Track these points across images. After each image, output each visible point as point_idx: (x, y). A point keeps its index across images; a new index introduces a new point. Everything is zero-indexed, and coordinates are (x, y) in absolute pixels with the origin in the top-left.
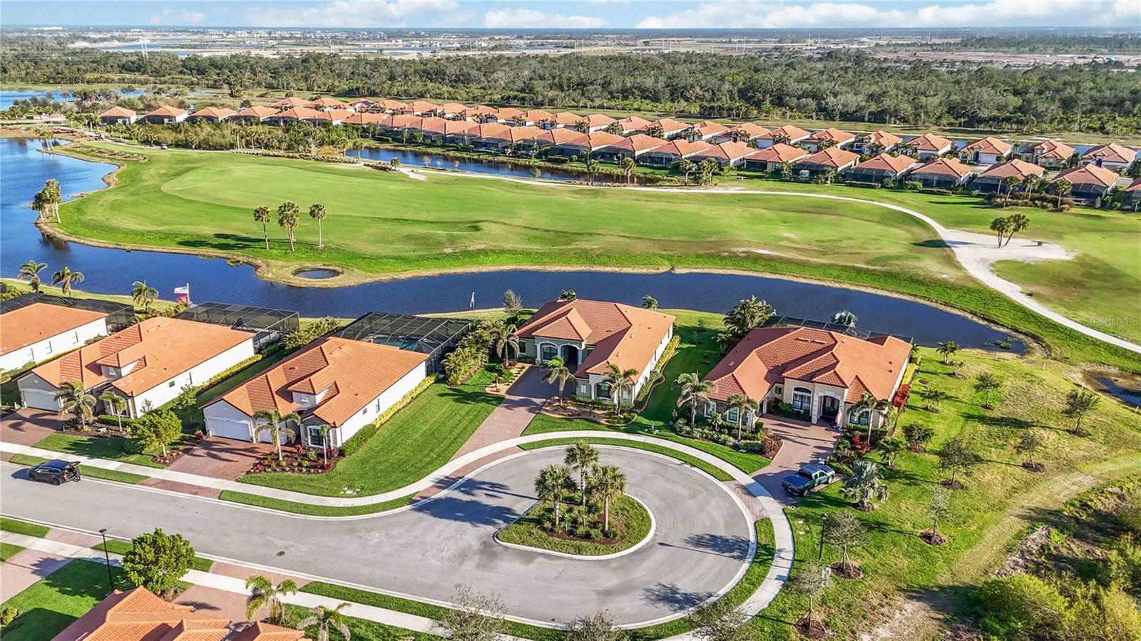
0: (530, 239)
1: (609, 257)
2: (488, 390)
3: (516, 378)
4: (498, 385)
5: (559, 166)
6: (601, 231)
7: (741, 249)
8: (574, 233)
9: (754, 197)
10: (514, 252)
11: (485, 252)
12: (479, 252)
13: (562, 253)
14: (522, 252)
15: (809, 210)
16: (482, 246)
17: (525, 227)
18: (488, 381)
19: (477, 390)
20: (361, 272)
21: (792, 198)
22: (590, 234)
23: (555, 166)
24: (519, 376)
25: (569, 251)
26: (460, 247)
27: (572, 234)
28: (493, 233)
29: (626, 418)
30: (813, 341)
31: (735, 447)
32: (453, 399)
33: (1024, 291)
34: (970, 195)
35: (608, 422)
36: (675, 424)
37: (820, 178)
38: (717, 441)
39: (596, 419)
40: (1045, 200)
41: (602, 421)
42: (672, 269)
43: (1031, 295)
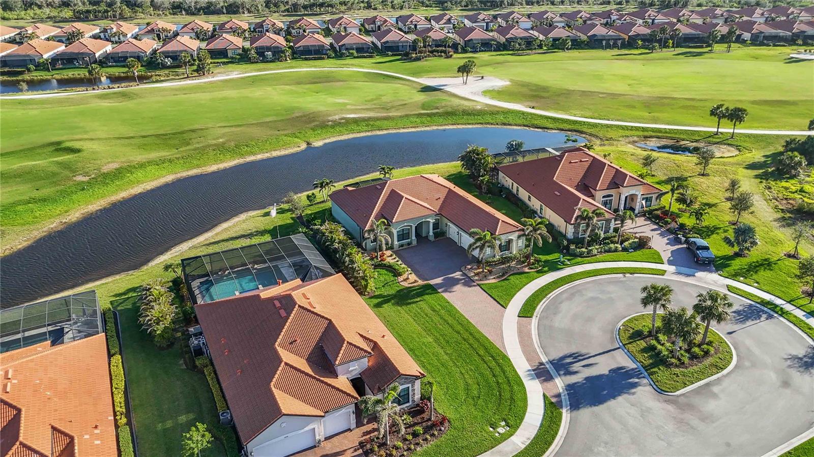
4: (406, 276)
7: (337, 118)
10: (153, 163)
11: (125, 170)
12: (119, 171)
13: (200, 153)
14: (161, 161)
16: (113, 165)
24: (402, 263)
29: (538, 261)
30: (581, 161)
31: (625, 250)
32: (393, 304)
33: (526, 107)
34: (388, 55)
35: (532, 268)
36: (570, 251)
37: (282, 57)
38: (609, 251)
39: (520, 271)
40: (438, 51)
41: (526, 270)
42: (308, 144)
43: (533, 108)
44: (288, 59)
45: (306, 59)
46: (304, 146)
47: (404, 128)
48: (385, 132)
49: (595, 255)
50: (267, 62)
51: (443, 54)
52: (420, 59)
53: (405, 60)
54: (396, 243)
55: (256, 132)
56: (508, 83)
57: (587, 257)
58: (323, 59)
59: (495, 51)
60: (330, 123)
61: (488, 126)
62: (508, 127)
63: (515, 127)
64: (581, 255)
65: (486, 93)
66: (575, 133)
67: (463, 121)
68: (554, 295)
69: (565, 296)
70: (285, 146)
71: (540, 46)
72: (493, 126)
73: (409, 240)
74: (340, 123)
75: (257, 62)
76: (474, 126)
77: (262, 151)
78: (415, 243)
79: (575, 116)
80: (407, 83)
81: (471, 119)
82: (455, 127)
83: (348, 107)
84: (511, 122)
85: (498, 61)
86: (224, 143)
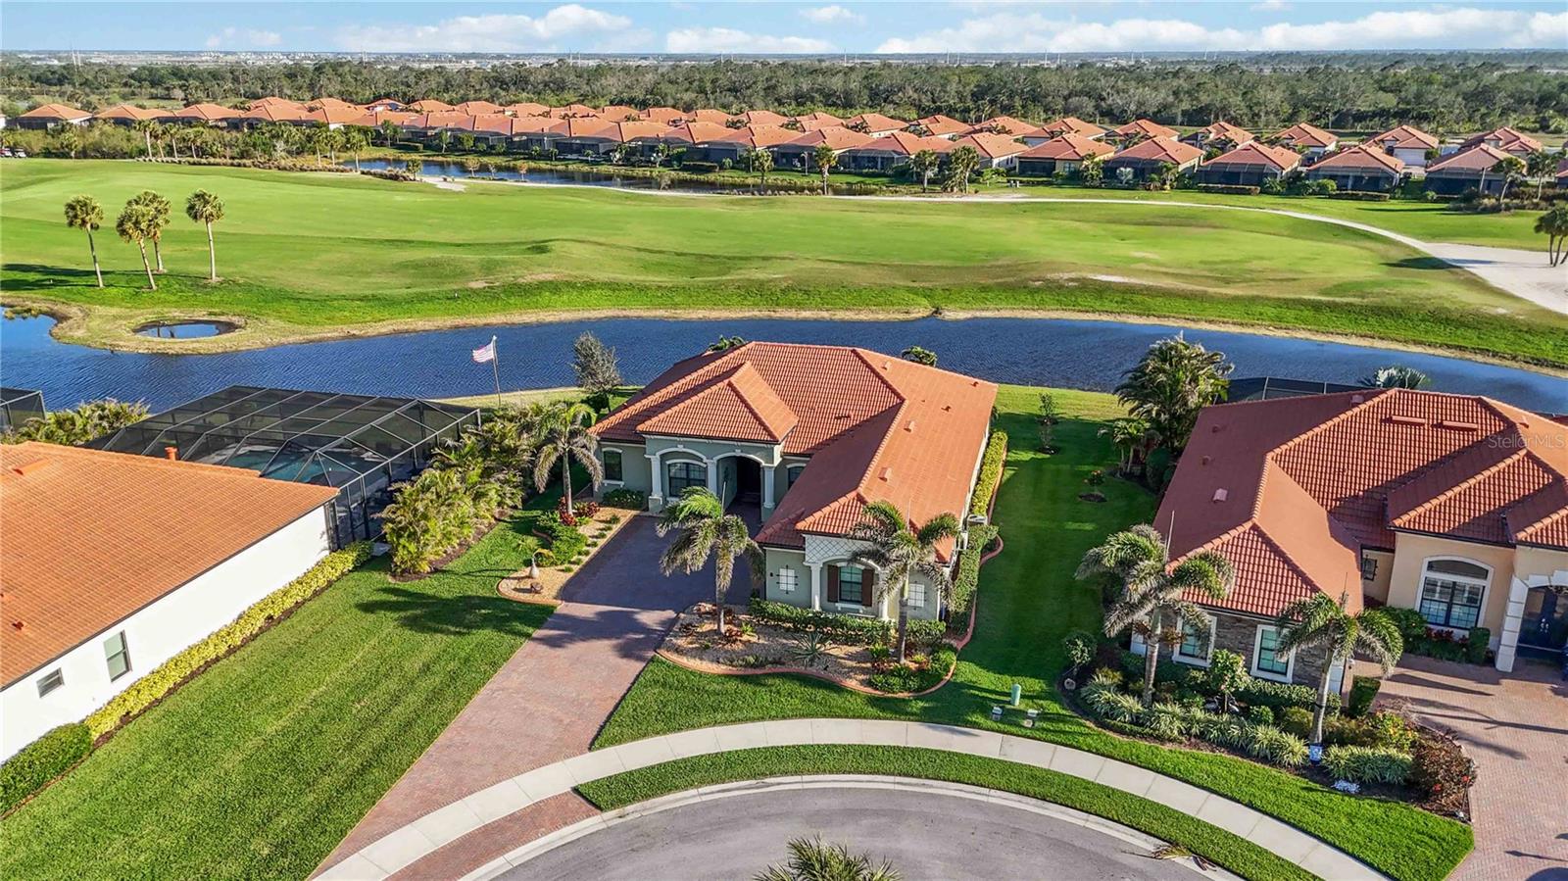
0: (646, 267)
1: (806, 292)
2: (507, 588)
3: (593, 551)
4: (536, 571)
5: (702, 177)
6: (786, 254)
7: (1066, 276)
8: (734, 258)
9: (1050, 206)
10: (613, 287)
11: (555, 287)
12: (541, 286)
13: (713, 289)
14: (630, 287)
15: (1158, 220)
16: (549, 277)
17: (639, 250)
18: (511, 560)
19: (476, 589)
20: (281, 324)
21: (1116, 206)
22: (765, 259)
23: (695, 177)
24: (601, 542)
25: (725, 284)
26: (505, 277)
27: (729, 258)
28: (575, 257)
29: (927, 673)
31: (1317, 773)
32: (399, 618)
37: (1152, 180)
39: (832, 675)
41: (853, 682)
42: (936, 311)
44: (1167, 187)
46: (920, 313)
48: (1150, 321)
54: (657, 495)
58: (1248, 193)
68: (787, 787)
70: (882, 305)
77: (821, 306)
82: (1366, 343)
86: (773, 281)
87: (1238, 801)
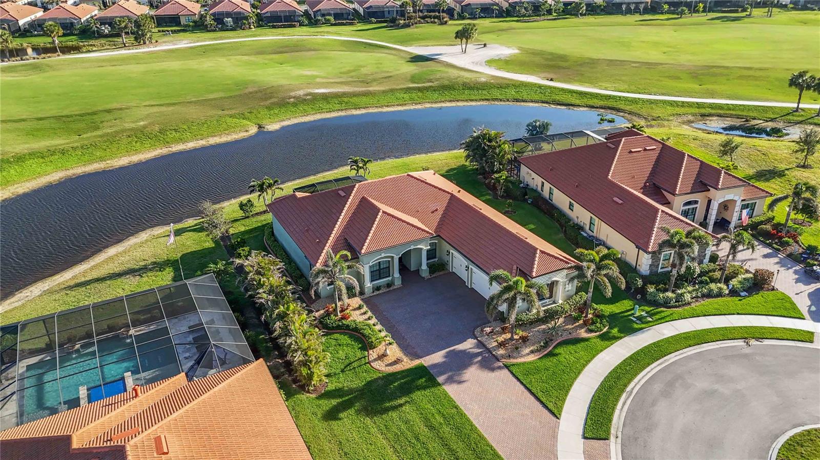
1: (176, 130)
2: (382, 367)
3: (381, 328)
6: (118, 106)
7: (301, 93)
8: (85, 115)
10: (37, 155)
13: (109, 141)
14: (50, 152)
18: (353, 352)
22: (109, 111)
24: (375, 321)
29: (599, 316)
30: (645, 150)
31: (734, 293)
32: (358, 412)
33: (543, 78)
34: (371, 23)
35: (591, 331)
36: (648, 297)
37: (245, 24)
38: (709, 295)
39: (574, 335)
40: (430, 17)
41: (583, 333)
42: (260, 127)
43: (552, 80)
44: (252, 27)
45: (274, 27)
46: (253, 130)
47: (387, 106)
48: (363, 111)
49: (689, 304)
50: (227, 30)
51: (436, 20)
52: (409, 26)
53: (391, 27)
54: (368, 285)
55: (193, 112)
56: (517, 51)
57: (676, 307)
58: (294, 26)
59: (496, 17)
60: (292, 100)
61: (496, 103)
62: (522, 104)
63: (531, 104)
64: (666, 304)
65: (490, 62)
66: (609, 111)
67: (463, 97)
68: (638, 387)
69: (657, 387)
70: (228, 129)
71: (549, 12)
72: (502, 103)
73: (390, 278)
74: (305, 100)
75: (215, 31)
76: (479, 103)
77: (195, 137)
78: (398, 283)
79: (606, 89)
80: (393, 52)
81: (475, 94)
82: (453, 104)
83: (318, 80)
84: (525, 97)
85: (501, 28)
86: (145, 127)
87: (734, 314)
